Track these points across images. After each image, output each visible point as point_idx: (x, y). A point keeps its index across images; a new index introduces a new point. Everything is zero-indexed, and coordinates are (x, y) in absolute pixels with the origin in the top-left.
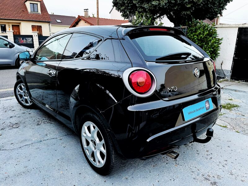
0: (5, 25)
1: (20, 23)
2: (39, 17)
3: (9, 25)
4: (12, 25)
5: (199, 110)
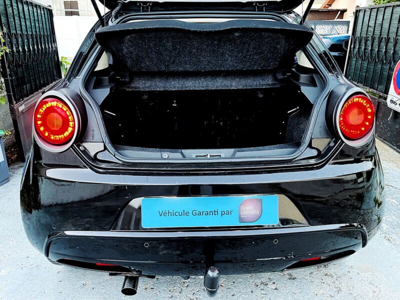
5: (207, 214)
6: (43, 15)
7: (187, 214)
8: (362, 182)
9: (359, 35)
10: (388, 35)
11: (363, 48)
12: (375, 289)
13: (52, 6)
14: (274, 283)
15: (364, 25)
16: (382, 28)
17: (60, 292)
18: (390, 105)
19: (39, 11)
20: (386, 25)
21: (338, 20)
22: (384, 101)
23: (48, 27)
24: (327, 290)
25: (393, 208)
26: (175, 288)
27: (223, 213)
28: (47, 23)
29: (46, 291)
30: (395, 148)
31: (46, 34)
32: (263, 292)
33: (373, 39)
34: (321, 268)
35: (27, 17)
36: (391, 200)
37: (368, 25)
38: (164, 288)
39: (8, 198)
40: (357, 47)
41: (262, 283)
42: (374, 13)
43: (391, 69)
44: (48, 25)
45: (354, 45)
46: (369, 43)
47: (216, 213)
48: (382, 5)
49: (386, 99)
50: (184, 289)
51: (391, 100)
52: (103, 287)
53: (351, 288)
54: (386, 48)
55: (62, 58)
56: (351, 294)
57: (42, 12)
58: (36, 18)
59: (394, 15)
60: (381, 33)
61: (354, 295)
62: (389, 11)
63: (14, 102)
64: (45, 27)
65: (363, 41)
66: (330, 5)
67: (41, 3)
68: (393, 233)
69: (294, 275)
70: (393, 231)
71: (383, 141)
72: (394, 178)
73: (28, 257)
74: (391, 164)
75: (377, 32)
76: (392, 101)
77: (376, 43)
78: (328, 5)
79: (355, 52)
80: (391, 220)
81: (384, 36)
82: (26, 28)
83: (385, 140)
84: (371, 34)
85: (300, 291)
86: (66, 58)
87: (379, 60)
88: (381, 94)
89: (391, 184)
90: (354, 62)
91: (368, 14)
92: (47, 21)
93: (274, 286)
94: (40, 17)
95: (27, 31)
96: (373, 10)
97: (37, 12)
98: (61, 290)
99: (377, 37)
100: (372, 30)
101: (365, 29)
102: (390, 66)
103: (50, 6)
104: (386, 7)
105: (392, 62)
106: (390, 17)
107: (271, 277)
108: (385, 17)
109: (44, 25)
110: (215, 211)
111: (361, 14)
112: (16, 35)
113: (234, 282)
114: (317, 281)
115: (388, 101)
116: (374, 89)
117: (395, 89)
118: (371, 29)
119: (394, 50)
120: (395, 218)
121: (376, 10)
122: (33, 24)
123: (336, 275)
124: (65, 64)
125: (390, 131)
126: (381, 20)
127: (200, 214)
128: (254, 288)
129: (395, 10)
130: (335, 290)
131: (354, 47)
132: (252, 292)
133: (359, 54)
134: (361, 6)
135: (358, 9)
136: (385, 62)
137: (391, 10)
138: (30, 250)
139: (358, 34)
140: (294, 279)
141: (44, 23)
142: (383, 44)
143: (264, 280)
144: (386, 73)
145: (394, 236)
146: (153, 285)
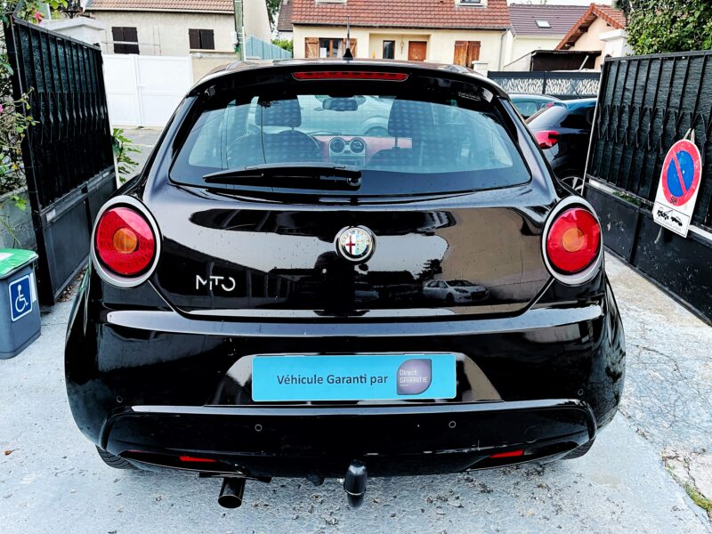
0: (393, 42)
1: (428, 36)
2: (479, 17)
3: (402, 43)
4: (410, 42)
5: (350, 381)
6: (87, 61)
7: (320, 380)
8: (588, 342)
9: (610, 103)
10: (655, 105)
11: (615, 124)
12: (615, 509)
13: (101, 45)
14: (458, 498)
15: (618, 86)
16: (645, 92)
17: (119, 511)
18: (658, 219)
19: (80, 54)
20: (652, 88)
21: (584, 71)
22: (649, 212)
23: (94, 80)
24: (540, 509)
25: (654, 386)
26: (302, 505)
27: (373, 380)
28: (93, 73)
29: (97, 510)
30: (667, 289)
31: (90, 91)
32: (440, 511)
33: (632, 109)
34: (532, 477)
35: (62, 65)
36: (652, 373)
37: (625, 86)
38: (285, 505)
39: (27, 364)
40: (607, 123)
41: (439, 498)
42: (633, 69)
43: (660, 161)
44: (93, 77)
45: (602, 119)
46: (625, 117)
47: (363, 380)
48: (645, 56)
49: (651, 208)
50: (316, 506)
51: (659, 212)
52: (188, 504)
53: (578, 507)
54: (651, 127)
55: (116, 130)
56: (578, 515)
57: (86, 56)
58: (76, 65)
59: (663, 73)
60: (644, 100)
61: (582, 517)
62: (656, 66)
63: (40, 206)
64: (89, 80)
65: (616, 113)
66: (573, 44)
67: (85, 41)
68: (651, 424)
69: (490, 487)
70: (652, 421)
71: (647, 278)
72: (660, 338)
73: (65, 458)
74: (657, 315)
75: (638, 100)
76: (661, 213)
77: (636, 117)
78: (567, 43)
79: (603, 131)
80: (650, 404)
81: (649, 106)
82: (60, 83)
83: (650, 276)
84: (628, 102)
85: (497, 509)
86: (122, 131)
87: (640, 146)
88: (644, 201)
89: (654, 348)
90: (601, 148)
91: (623, 69)
92: (92, 70)
93: (457, 503)
94: (81, 64)
95: (61, 88)
96: (633, 62)
97: (78, 55)
98: (121, 507)
99: (638, 107)
100: (631, 96)
101: (619, 93)
102: (658, 155)
103: (97, 45)
104: (651, 60)
105: (661, 150)
106: (657, 75)
107: (455, 489)
108: (650, 75)
109: (88, 77)
110: (361, 377)
111: (614, 69)
112: (45, 94)
113: (395, 497)
114: (525, 495)
115: (655, 212)
116: (633, 192)
117: (665, 193)
118: (629, 94)
119: (664, 129)
120: (656, 401)
121: (637, 62)
122: (70, 76)
123: (555, 486)
124: (119, 140)
125: (658, 261)
126: (644, 79)
127: (339, 381)
128: (426, 505)
129: (665, 66)
130: (552, 508)
131: (602, 123)
132: (423, 511)
133: (610, 134)
134: (613, 56)
135: (609, 59)
136: (649, 148)
137: (659, 66)
138: (69, 446)
139: (608, 102)
140: (489, 492)
141: (88, 73)
142: (647, 119)
143: (442, 494)
144: (651, 167)
145: (653, 430)
146: (267, 500)
